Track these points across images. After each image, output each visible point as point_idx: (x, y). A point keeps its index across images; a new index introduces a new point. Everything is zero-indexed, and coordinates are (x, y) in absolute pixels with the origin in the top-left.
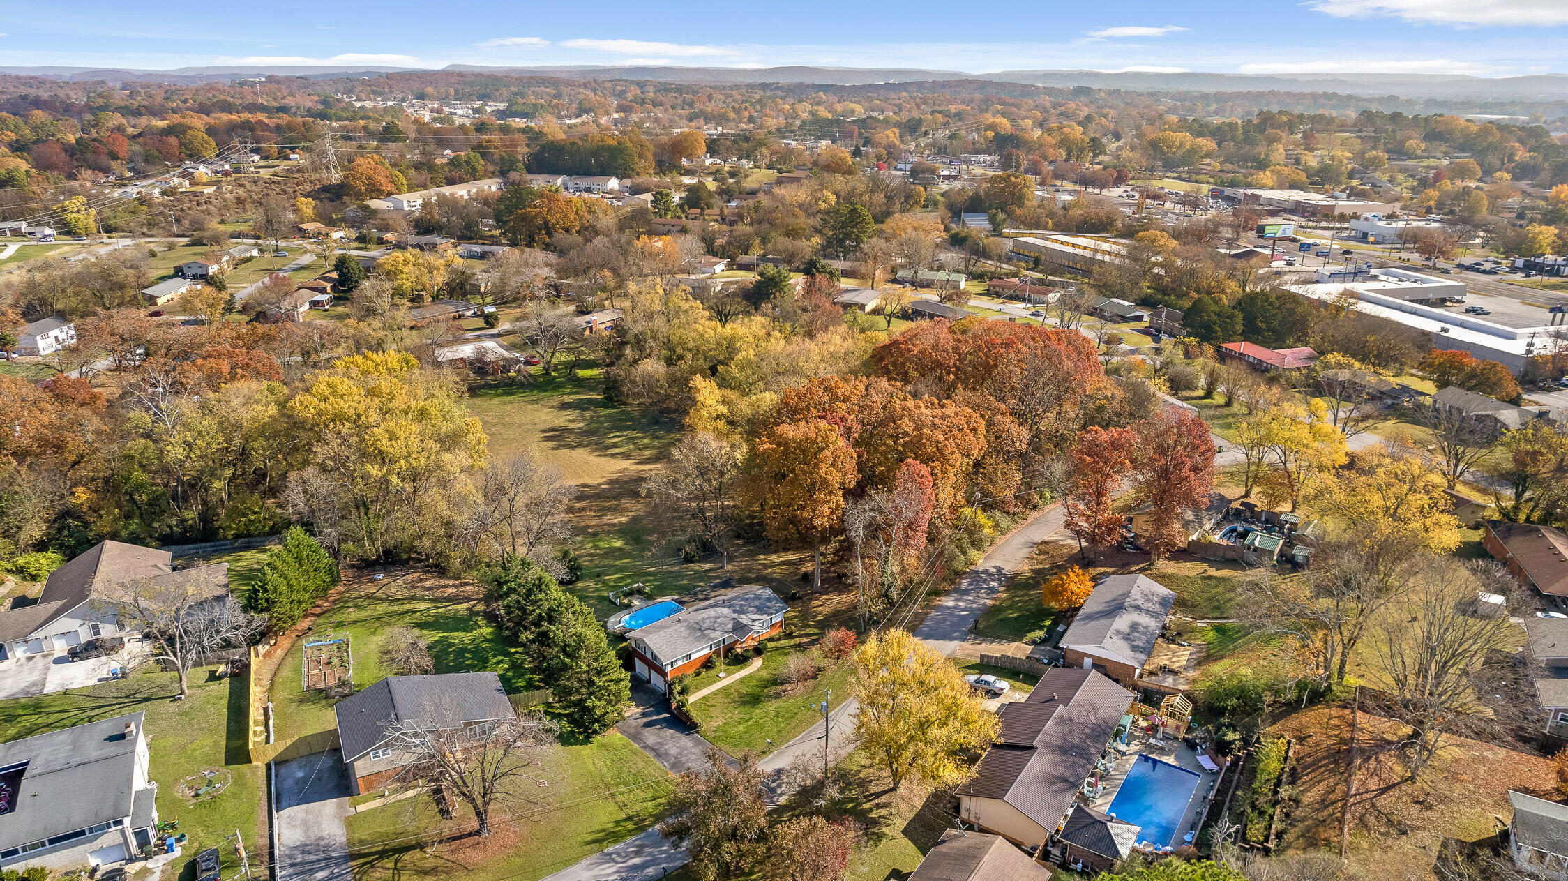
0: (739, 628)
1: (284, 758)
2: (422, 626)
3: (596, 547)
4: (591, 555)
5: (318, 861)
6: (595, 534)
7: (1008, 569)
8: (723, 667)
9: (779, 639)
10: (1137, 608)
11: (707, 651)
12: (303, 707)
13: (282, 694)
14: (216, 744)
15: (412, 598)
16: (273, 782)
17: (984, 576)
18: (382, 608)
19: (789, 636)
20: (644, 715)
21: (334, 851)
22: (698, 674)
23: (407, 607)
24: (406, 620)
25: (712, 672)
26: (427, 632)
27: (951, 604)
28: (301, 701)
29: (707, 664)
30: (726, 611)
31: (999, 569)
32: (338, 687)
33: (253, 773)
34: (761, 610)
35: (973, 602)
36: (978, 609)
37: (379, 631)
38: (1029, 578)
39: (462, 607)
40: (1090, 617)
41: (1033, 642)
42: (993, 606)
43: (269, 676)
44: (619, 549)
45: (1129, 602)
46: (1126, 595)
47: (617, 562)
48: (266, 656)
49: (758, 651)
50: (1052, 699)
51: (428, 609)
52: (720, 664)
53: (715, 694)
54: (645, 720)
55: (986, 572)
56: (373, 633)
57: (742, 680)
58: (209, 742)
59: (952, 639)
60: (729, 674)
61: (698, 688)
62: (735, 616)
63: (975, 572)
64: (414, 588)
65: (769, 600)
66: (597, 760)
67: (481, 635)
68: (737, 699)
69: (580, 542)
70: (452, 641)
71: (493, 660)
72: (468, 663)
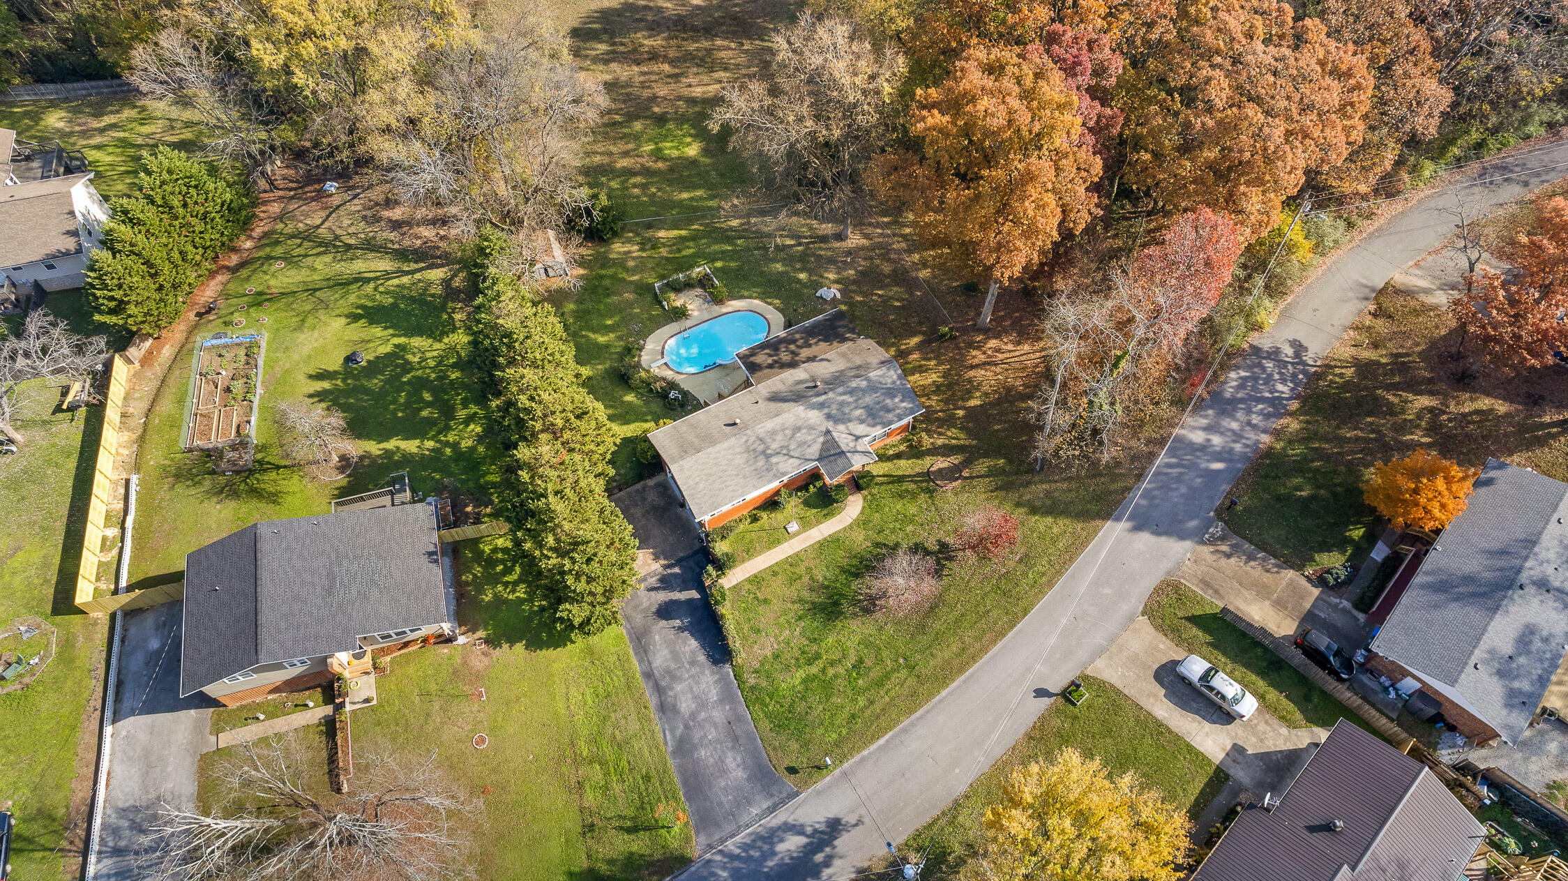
0: (831, 452)
1: (134, 607)
2: (372, 315)
3: (657, 155)
4: (646, 172)
6: (661, 120)
7: (1316, 350)
8: (802, 511)
9: (898, 456)
10: (1543, 585)
11: (775, 485)
12: (180, 488)
13: (155, 457)
14: (46, 565)
15: (371, 246)
16: (114, 660)
17: (1269, 365)
18: (323, 266)
19: (915, 452)
20: (666, 583)
22: (755, 519)
23: (359, 266)
24: (352, 298)
25: (778, 517)
26: (377, 331)
27: (1198, 437)
28: (178, 476)
29: (771, 503)
30: (815, 417)
31: (1299, 348)
32: (234, 447)
33: (89, 639)
34: (874, 415)
35: (1238, 436)
36: (1244, 457)
37: (310, 320)
38: (1347, 386)
39: (437, 274)
40: (1445, 587)
41: (1320, 581)
42: (1269, 453)
43: (145, 405)
44: (693, 162)
45: (1532, 569)
46: (1531, 543)
47: (685, 195)
48: (146, 360)
49: (858, 483)
50: (1328, 828)
51: (387, 275)
52: (793, 505)
53: (773, 571)
54: (663, 596)
55: (1274, 354)
56: (300, 327)
57: (822, 545)
58: (36, 557)
59: (1182, 537)
60: (806, 524)
61: (750, 552)
62: (830, 425)
63: (1256, 350)
64: (377, 219)
65: (890, 393)
66: (573, 691)
67: (452, 349)
68: (806, 594)
69: (636, 137)
70: (410, 357)
71: (462, 414)
72: (425, 413)
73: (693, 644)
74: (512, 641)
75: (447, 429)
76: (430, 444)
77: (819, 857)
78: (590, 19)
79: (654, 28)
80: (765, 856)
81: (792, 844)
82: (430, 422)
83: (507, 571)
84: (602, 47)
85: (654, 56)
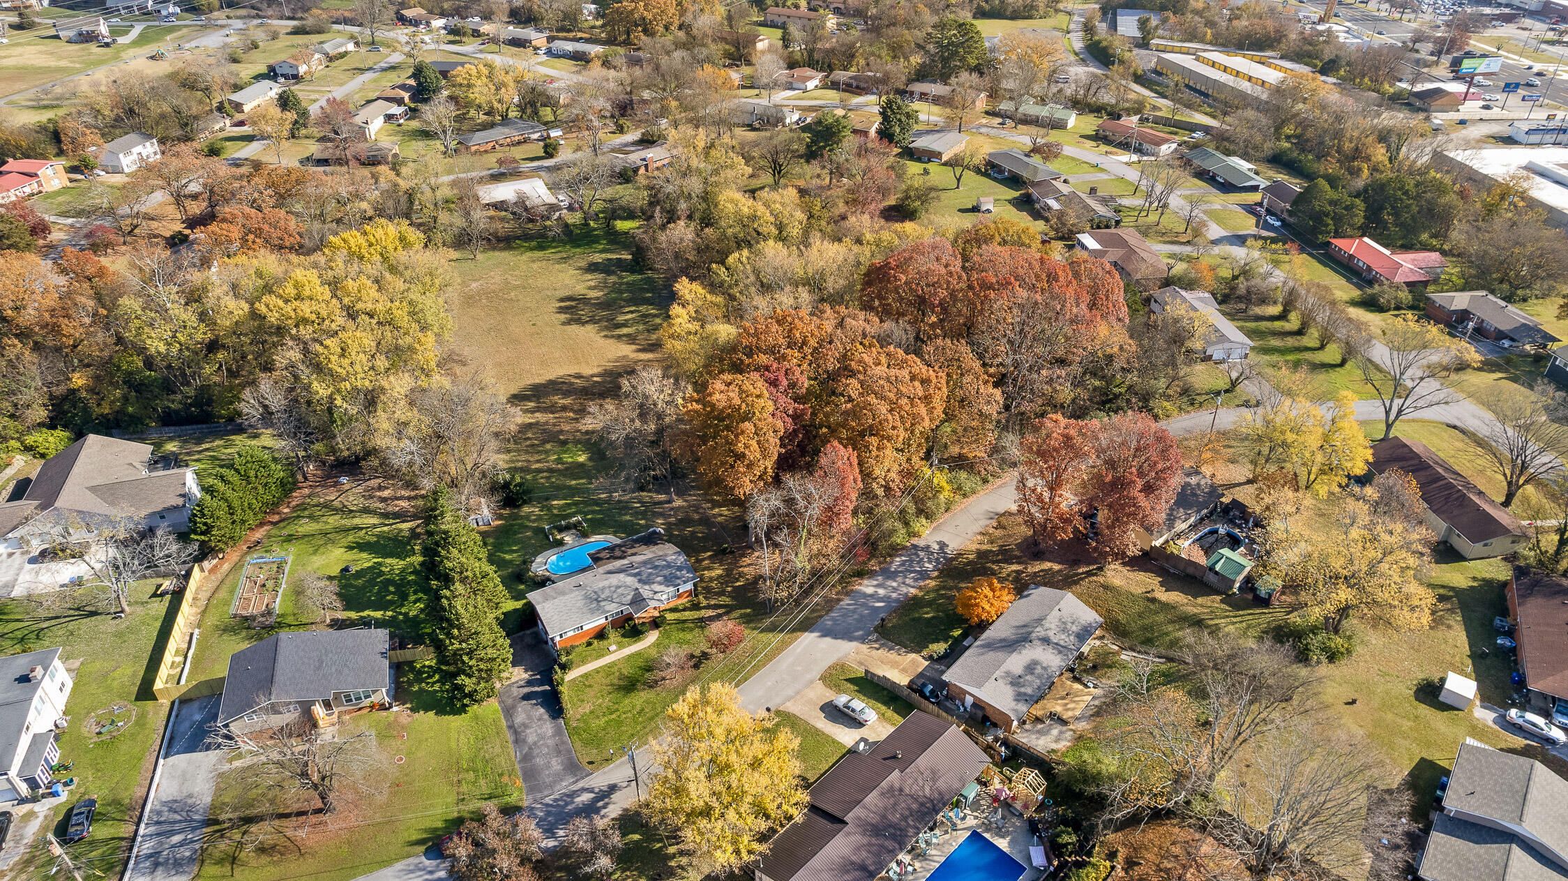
0: (638, 601)
1: (188, 697)
2: (362, 547)
3: (559, 461)
4: (550, 470)
5: (180, 821)
6: (564, 443)
7: (954, 545)
8: (620, 639)
9: (684, 610)
10: (1046, 641)
11: (603, 621)
12: (225, 637)
13: (211, 620)
14: (134, 675)
15: (366, 511)
16: (170, 724)
17: (922, 554)
18: (333, 521)
19: (696, 607)
20: (529, 683)
21: (196, 812)
22: (589, 644)
23: (357, 521)
24: (350, 538)
25: (604, 643)
26: (364, 555)
27: (870, 590)
28: (225, 630)
29: (601, 635)
30: (630, 581)
31: (943, 545)
32: (263, 615)
33: (156, 713)
34: (669, 581)
35: (895, 589)
36: (897, 600)
37: (322, 550)
38: (970, 563)
39: (405, 526)
40: (991, 646)
41: (930, 658)
42: (915, 598)
43: (209, 594)
44: (582, 465)
45: (1039, 632)
46: (1039, 621)
47: (574, 482)
48: (211, 571)
49: (656, 623)
50: (895, 757)
51: (375, 526)
52: (613, 636)
53: (597, 671)
54: (526, 690)
55: (927, 548)
56: (315, 552)
57: (630, 656)
58: (129, 671)
59: (851, 639)
60: (621, 646)
61: (584, 662)
62: (638, 586)
63: (915, 547)
64: (371, 497)
65: (680, 569)
66: (462, 737)
67: (412, 564)
68: (616, 681)
69: (546, 452)
70: (383, 569)
71: (412, 598)
72: (389, 598)
73: (542, 710)
74: (426, 710)
75: (402, 605)
76: (390, 613)
77: (600, 804)
78: (525, 389)
79: (566, 394)
80: (567, 804)
81: (586, 797)
82: (392, 602)
83: (430, 677)
84: (532, 404)
85: (564, 408)
